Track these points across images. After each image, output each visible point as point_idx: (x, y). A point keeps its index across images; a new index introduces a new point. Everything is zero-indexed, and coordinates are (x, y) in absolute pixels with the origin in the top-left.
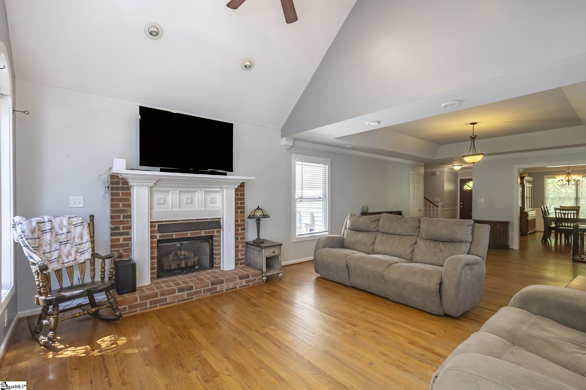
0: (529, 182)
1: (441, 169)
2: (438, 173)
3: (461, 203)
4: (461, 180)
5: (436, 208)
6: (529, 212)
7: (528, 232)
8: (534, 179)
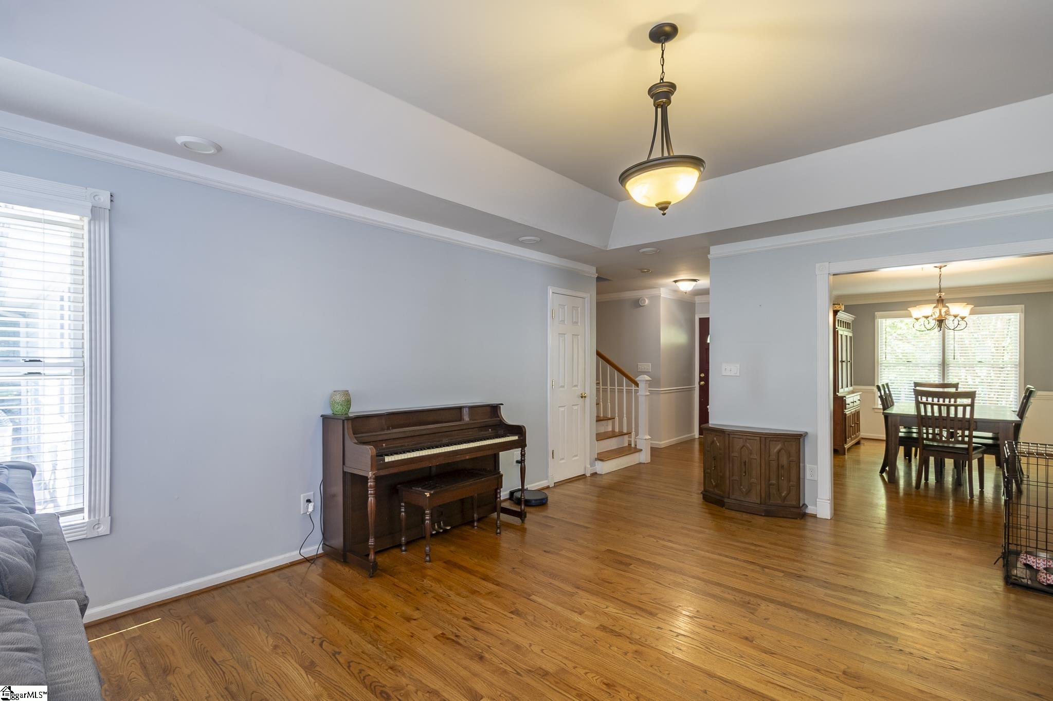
0: (847, 325)
1: (653, 292)
2: (647, 301)
3: (702, 375)
4: (700, 319)
5: (633, 388)
6: (847, 397)
7: (846, 446)
8: (855, 318)
